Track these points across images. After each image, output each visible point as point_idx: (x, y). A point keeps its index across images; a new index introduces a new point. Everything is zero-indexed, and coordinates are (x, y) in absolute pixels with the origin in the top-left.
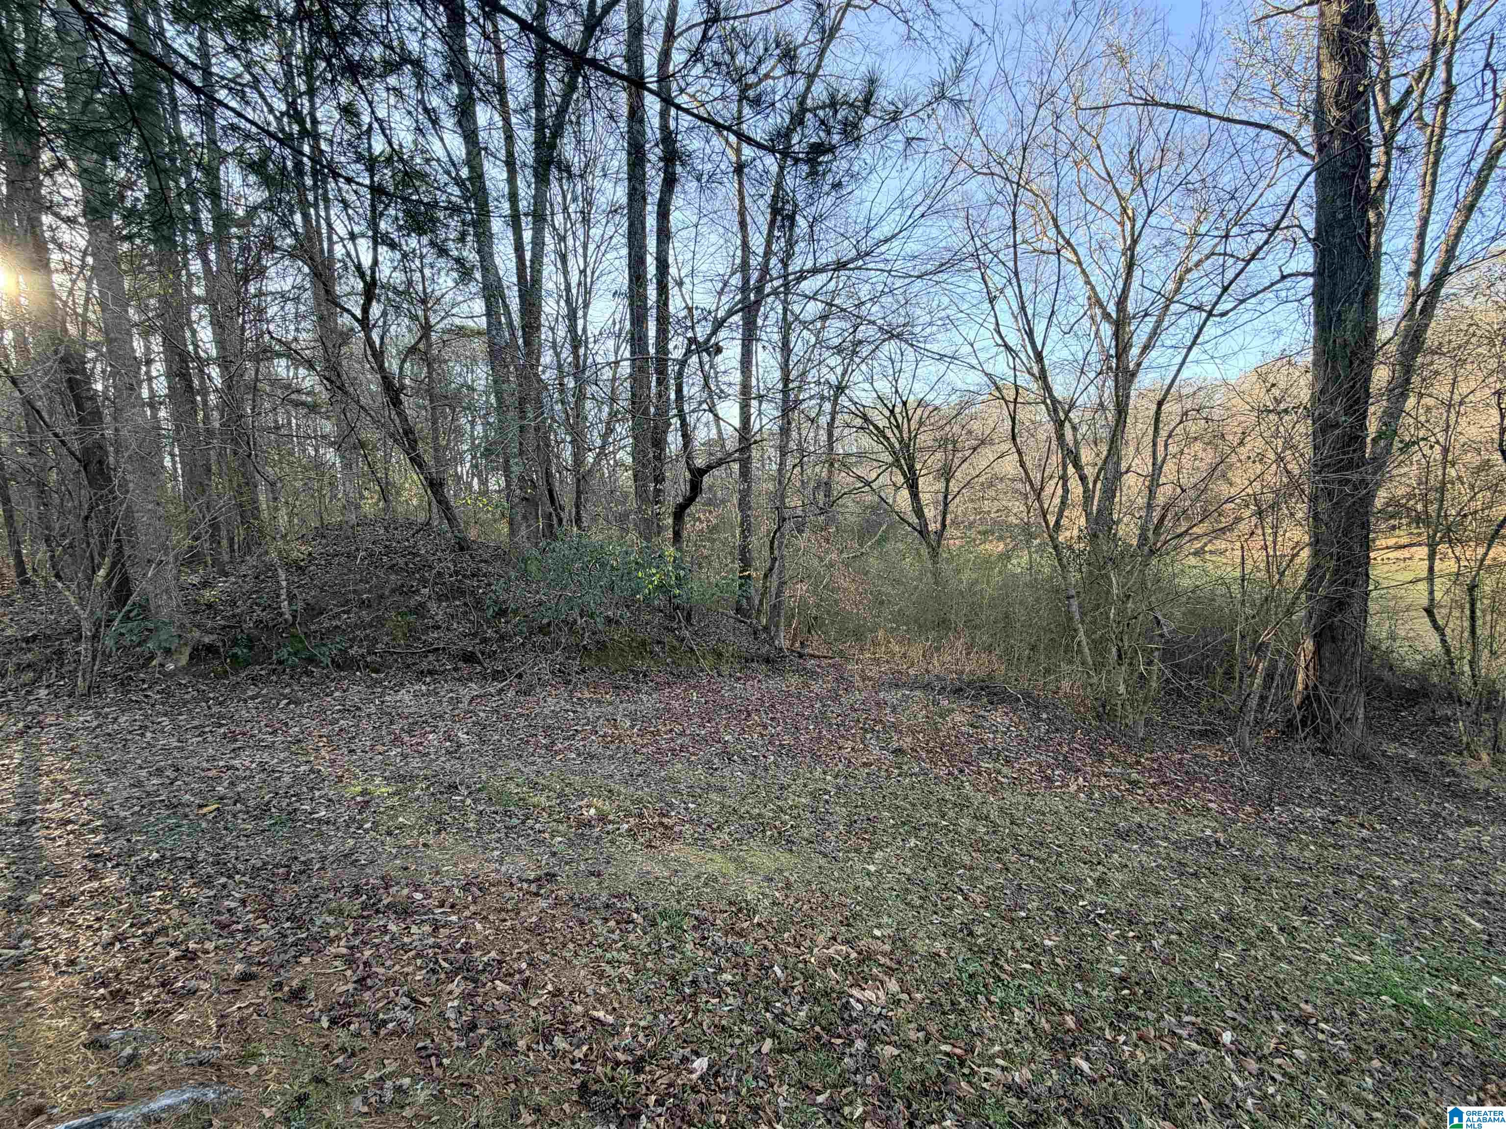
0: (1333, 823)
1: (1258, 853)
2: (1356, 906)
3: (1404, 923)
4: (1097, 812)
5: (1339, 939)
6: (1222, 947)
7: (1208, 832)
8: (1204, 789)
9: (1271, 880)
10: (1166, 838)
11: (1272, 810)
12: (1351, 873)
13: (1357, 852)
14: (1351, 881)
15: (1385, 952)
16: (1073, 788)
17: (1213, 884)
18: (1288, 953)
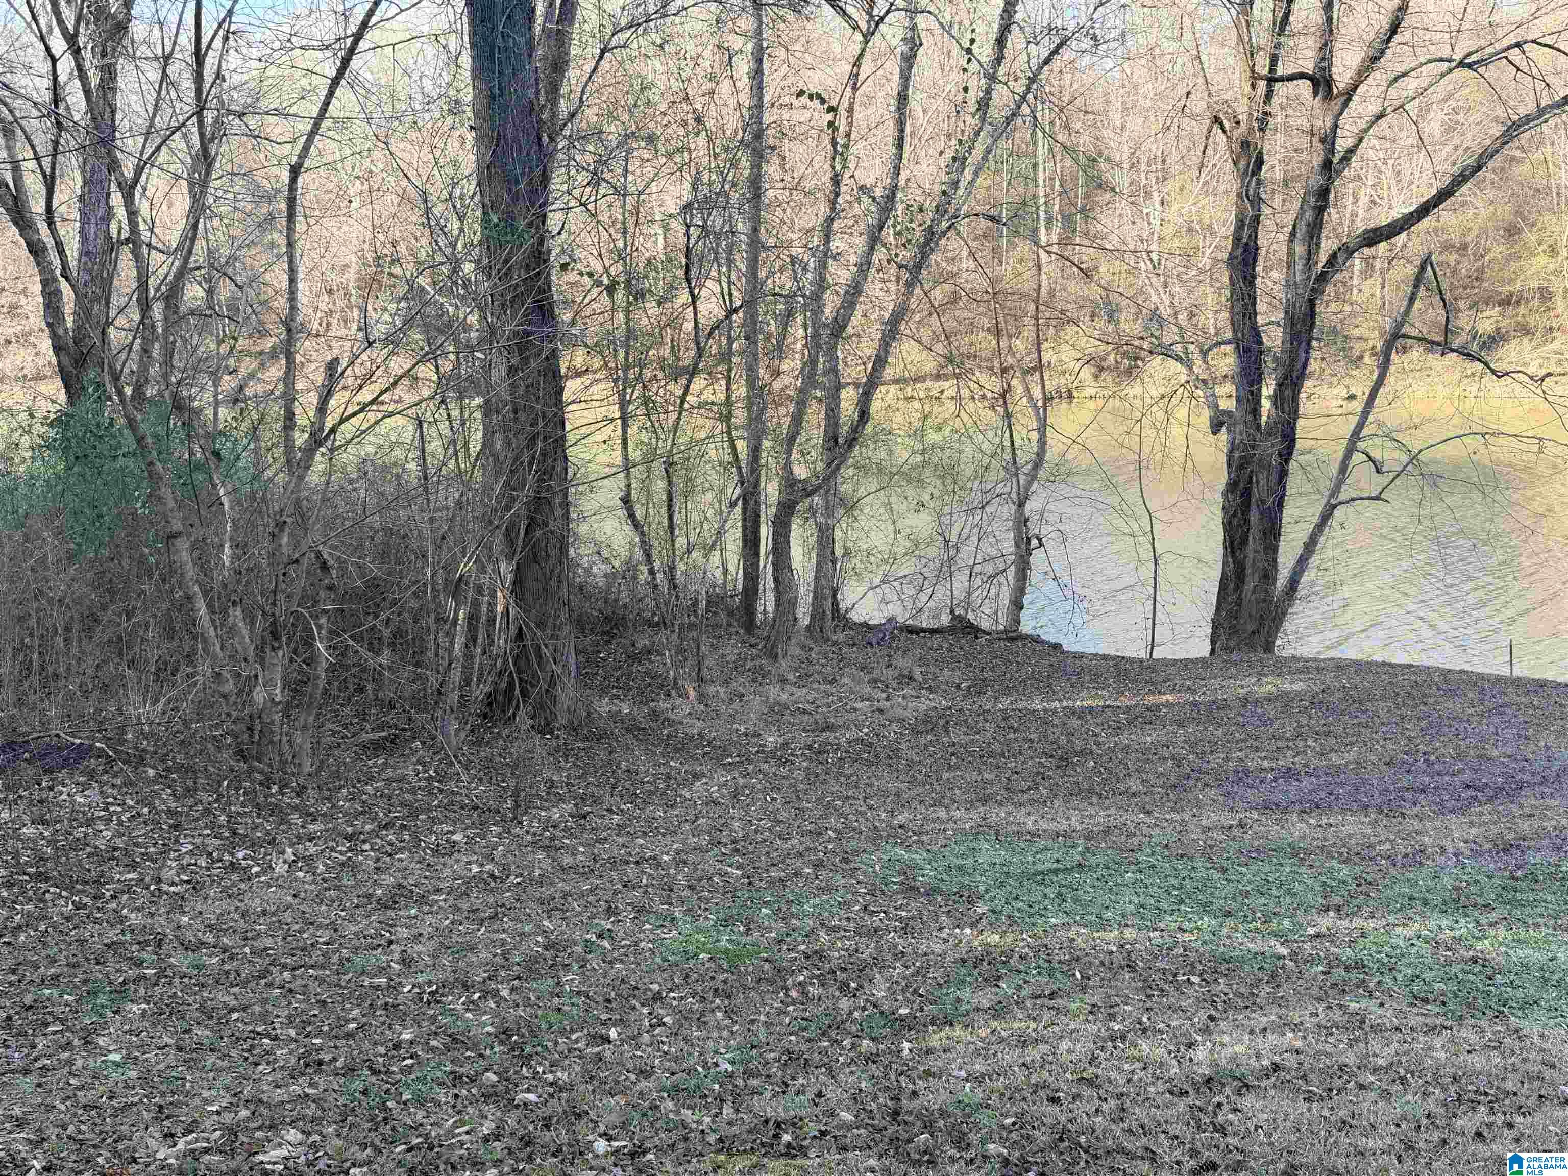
0: (584, 817)
1: (537, 872)
2: (646, 892)
3: (687, 893)
4: (337, 888)
5: (648, 926)
6: (561, 973)
7: (475, 869)
8: (434, 820)
9: (566, 895)
10: (438, 891)
11: (521, 823)
12: (627, 863)
13: (620, 840)
14: (631, 870)
15: (685, 922)
16: (280, 869)
17: (518, 920)
18: (616, 954)
